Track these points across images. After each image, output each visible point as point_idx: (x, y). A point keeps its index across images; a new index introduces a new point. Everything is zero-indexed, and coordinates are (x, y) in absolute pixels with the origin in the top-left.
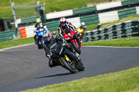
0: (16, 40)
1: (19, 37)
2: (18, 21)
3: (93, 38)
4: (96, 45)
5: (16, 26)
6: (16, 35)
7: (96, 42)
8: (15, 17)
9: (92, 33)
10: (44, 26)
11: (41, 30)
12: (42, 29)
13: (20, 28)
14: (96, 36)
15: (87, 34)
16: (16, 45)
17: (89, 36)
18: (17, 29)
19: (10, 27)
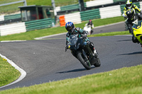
0: (55, 29)
1: (58, 25)
2: (57, 9)
5: (55, 14)
6: (55, 23)
8: (54, 5)
16: (55, 33)
18: (56, 17)
19: (49, 15)
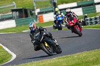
1: (38, 22)
3: (92, 23)
4: (94, 27)
5: (36, 14)
7: (94, 26)
8: (35, 8)
9: (91, 19)
10: (61, 13)
11: (59, 16)
12: (61, 16)
13: (39, 16)
14: (93, 21)
15: (87, 20)
17: (89, 22)
18: (37, 16)
19: (32, 14)
